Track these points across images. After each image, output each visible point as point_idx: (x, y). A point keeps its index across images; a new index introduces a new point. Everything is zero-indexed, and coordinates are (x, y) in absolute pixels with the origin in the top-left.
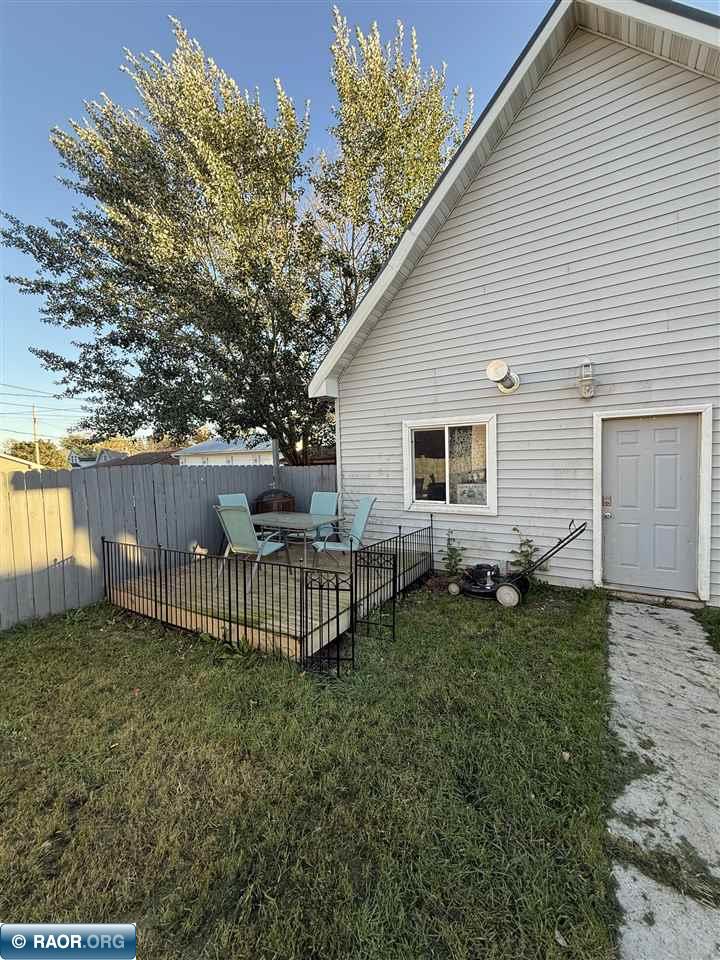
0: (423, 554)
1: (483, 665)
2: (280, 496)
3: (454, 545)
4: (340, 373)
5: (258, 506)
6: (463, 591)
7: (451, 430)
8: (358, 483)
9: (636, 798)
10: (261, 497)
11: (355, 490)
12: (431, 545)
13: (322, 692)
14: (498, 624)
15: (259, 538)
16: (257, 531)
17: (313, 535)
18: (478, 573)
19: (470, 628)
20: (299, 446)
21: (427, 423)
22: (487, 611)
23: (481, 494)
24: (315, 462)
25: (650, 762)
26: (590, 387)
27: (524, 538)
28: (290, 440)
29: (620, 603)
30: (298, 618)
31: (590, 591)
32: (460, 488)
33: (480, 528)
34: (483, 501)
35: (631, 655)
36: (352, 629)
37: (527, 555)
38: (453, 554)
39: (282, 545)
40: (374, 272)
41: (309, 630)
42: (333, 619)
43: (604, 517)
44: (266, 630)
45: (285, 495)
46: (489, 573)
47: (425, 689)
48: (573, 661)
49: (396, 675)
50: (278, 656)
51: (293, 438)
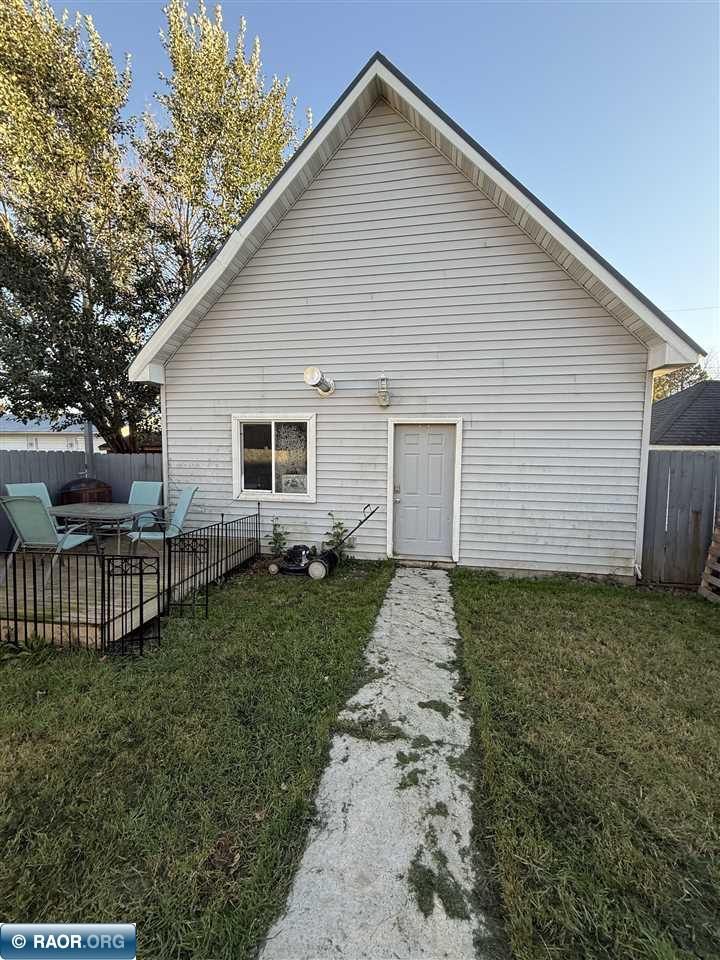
0: (249, 540)
1: (282, 626)
2: (92, 486)
3: (279, 530)
4: (166, 358)
5: (62, 497)
6: (281, 570)
7: (278, 425)
8: (185, 472)
9: (364, 695)
10: (68, 486)
11: (182, 480)
12: (258, 531)
13: (123, 671)
14: (304, 594)
15: (60, 532)
16: (60, 524)
17: (129, 525)
18: (296, 552)
19: (279, 600)
20: (125, 431)
21: (255, 417)
22: (299, 584)
23: (302, 484)
24: (147, 449)
25: (381, 671)
26: (386, 397)
27: (337, 522)
28: (113, 425)
29: (403, 570)
30: (99, 607)
31: (384, 561)
32: (285, 478)
33: (301, 514)
34: (304, 490)
35: (396, 604)
36: (163, 612)
37: (338, 535)
38: (278, 538)
39: (91, 537)
40: (210, 255)
41: (111, 617)
42: (135, 608)
43: (395, 502)
44: (61, 623)
45: (99, 484)
46: (304, 553)
47: (227, 651)
48: (354, 615)
49: (202, 645)
50: (75, 646)
51: (118, 423)
